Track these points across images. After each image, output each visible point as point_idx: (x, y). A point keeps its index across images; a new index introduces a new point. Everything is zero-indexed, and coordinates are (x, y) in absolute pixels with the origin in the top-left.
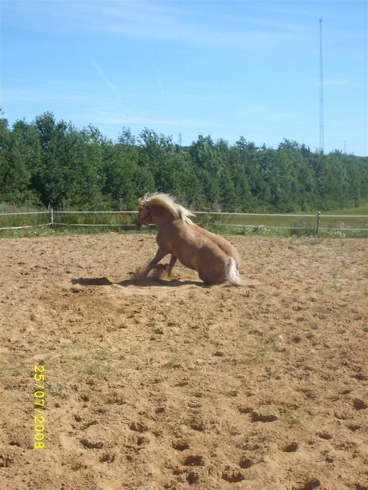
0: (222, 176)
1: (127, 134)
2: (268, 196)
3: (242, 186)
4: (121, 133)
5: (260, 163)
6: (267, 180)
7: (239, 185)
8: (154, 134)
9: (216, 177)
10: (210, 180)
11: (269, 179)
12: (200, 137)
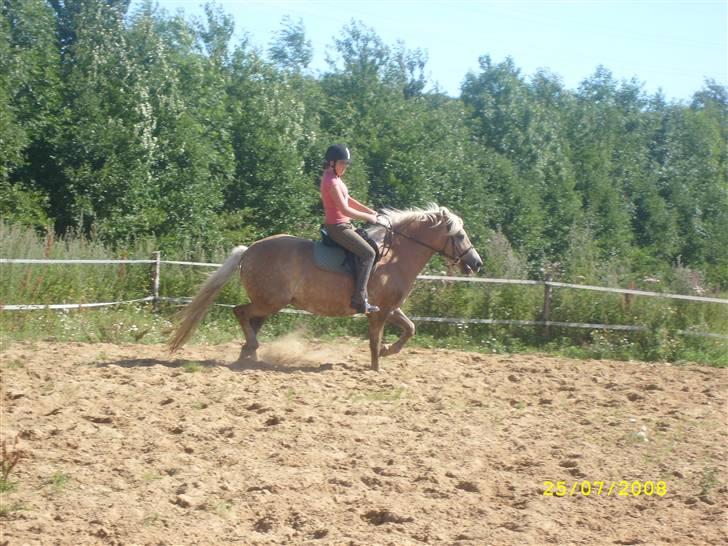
0: (548, 177)
1: (295, 39)
2: (673, 243)
3: (603, 210)
4: (278, 36)
5: (648, 146)
6: (665, 194)
7: (594, 205)
8: (377, 44)
9: (533, 179)
10: (517, 185)
11: (671, 192)
12: (485, 61)
